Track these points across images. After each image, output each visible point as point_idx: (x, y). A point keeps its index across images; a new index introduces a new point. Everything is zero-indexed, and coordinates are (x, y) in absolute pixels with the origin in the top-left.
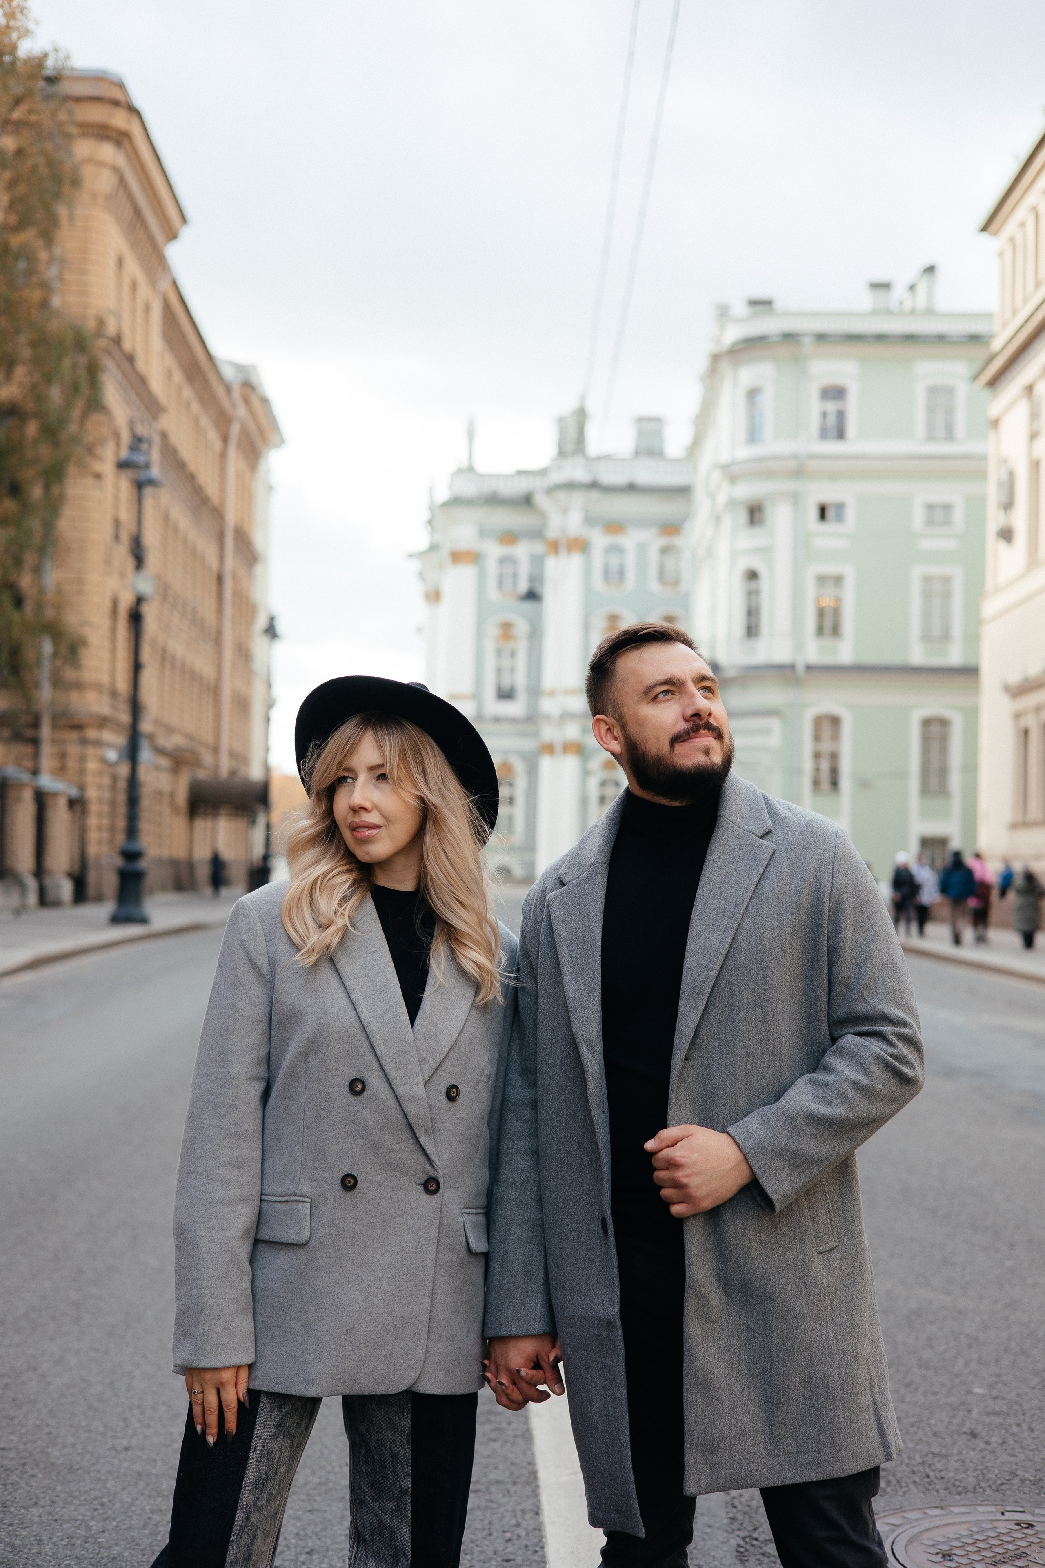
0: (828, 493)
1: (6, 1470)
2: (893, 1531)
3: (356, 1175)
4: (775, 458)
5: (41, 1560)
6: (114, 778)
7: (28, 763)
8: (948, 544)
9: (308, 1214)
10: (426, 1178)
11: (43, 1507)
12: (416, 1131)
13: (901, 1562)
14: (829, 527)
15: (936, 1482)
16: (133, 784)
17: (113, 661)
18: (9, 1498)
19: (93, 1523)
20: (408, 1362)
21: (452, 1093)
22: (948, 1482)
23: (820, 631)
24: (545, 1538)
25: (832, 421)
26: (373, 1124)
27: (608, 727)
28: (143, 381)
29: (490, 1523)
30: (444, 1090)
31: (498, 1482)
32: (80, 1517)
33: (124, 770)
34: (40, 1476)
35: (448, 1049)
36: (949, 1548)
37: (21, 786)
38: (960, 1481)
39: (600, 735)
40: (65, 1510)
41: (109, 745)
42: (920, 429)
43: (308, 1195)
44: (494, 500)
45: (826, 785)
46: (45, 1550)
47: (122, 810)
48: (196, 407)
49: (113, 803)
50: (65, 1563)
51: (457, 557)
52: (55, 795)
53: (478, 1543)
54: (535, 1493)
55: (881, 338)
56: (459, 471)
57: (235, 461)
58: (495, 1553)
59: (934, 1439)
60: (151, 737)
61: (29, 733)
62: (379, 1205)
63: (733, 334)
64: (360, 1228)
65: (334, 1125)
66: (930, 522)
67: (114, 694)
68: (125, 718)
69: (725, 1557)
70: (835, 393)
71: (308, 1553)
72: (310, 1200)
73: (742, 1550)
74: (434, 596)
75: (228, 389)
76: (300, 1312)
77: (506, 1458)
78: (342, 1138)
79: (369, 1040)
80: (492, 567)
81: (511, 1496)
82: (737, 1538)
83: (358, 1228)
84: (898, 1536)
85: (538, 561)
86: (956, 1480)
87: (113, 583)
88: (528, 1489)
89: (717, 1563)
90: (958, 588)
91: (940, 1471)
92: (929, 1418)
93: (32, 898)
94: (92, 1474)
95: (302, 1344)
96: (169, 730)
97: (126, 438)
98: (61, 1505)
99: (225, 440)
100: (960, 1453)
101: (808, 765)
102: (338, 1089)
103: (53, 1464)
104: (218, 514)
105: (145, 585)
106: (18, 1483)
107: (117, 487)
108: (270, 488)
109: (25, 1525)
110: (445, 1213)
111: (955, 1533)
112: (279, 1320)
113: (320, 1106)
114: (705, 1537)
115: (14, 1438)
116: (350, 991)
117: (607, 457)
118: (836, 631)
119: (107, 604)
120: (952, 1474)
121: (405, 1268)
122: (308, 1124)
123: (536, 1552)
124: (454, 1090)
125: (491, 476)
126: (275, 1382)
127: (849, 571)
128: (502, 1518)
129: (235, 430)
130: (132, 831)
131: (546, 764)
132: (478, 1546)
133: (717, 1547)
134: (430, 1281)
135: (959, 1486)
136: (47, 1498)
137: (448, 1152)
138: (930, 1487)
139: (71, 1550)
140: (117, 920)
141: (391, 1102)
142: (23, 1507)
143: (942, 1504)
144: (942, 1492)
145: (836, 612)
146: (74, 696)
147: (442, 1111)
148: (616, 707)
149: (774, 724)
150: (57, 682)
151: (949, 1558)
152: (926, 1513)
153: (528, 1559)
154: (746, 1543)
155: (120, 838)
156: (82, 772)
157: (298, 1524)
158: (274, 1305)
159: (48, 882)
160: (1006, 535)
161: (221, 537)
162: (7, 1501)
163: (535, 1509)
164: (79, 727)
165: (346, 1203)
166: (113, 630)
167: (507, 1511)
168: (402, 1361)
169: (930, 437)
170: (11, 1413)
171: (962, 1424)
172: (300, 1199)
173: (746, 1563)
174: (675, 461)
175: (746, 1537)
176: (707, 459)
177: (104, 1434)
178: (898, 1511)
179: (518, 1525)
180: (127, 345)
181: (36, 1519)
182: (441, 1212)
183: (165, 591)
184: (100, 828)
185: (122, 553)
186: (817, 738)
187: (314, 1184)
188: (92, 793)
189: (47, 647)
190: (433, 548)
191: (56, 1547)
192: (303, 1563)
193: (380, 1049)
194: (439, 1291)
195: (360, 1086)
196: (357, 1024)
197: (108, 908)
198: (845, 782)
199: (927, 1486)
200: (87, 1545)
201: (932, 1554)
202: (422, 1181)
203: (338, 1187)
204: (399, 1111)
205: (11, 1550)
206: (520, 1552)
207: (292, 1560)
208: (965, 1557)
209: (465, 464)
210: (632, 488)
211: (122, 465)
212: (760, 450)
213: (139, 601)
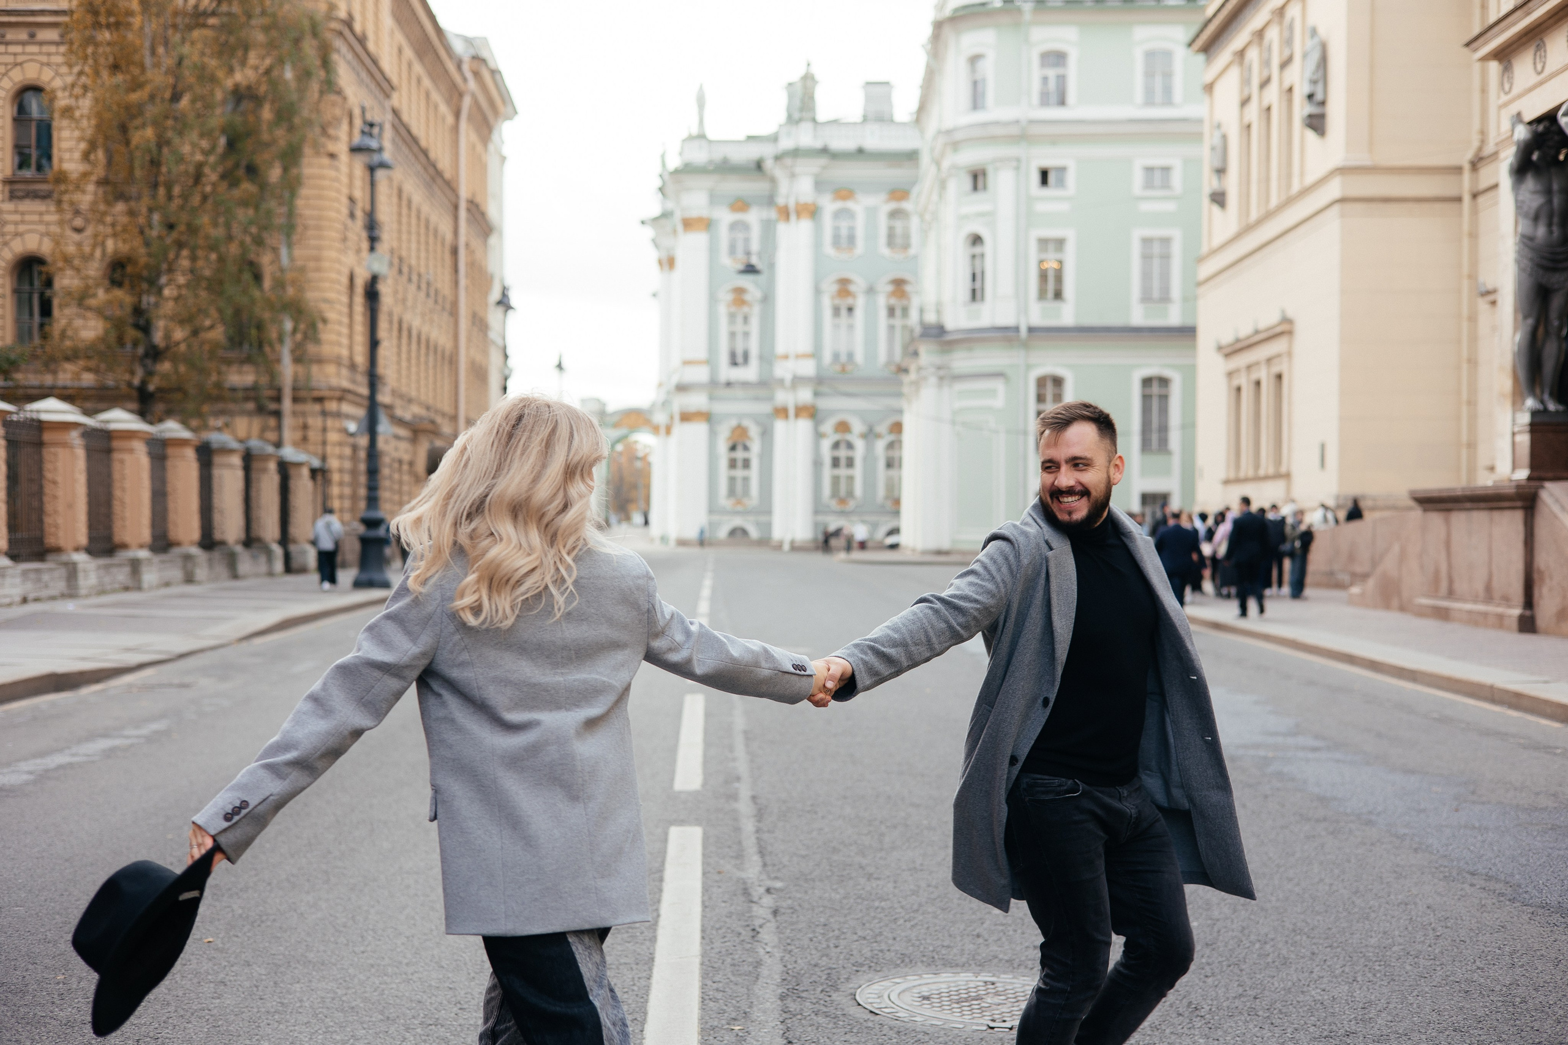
0: (1049, 157)
4: (996, 123)
6: (355, 448)
7: (272, 436)
8: (1170, 207)
11: (303, 983)
14: (1049, 193)
16: (373, 454)
17: (351, 336)
22: (946, 961)
23: (1042, 295)
25: (1052, 85)
28: (374, 61)
33: (363, 441)
36: (930, 994)
37: (264, 457)
38: (955, 961)
40: (319, 985)
41: (348, 417)
42: (1139, 95)
44: (725, 168)
47: (363, 479)
48: (427, 82)
49: (354, 472)
51: (689, 224)
52: (297, 465)
54: (650, 969)
55: (1100, 2)
56: (691, 138)
57: (467, 134)
60: (389, 407)
61: (273, 406)
66: (1149, 185)
67: (352, 367)
68: (364, 391)
70: (1056, 58)
74: (669, 263)
75: (459, 64)
77: (635, 951)
80: (723, 233)
81: (633, 971)
84: (896, 988)
85: (769, 227)
87: (349, 259)
88: (646, 967)
90: (1176, 249)
91: (943, 955)
93: (279, 566)
94: (338, 966)
96: (407, 400)
97: (358, 121)
98: (316, 982)
99: (457, 114)
103: (310, 961)
104: (451, 187)
105: (379, 264)
107: (351, 167)
108: (503, 158)
111: (938, 987)
117: (836, 123)
118: (1058, 295)
119: (345, 280)
125: (722, 143)
127: (1069, 234)
129: (467, 102)
130: (373, 500)
131: (780, 426)
135: (953, 963)
136: (306, 979)
140: (358, 585)
145: (1058, 275)
146: (315, 369)
149: (999, 385)
150: (299, 358)
155: (361, 506)
156: (323, 443)
159: (292, 548)
160: (1219, 198)
161: (454, 209)
164: (320, 400)
166: (351, 306)
169: (1149, 102)
170: (279, 935)
174: (902, 125)
176: (932, 125)
177: (347, 945)
180: (358, 27)
183: (400, 265)
184: (341, 496)
185: (358, 227)
186: (1040, 399)
188: (333, 463)
189: (288, 324)
190: (666, 215)
197: (350, 574)
201: (916, 997)
209: (695, 131)
210: (860, 154)
211: (355, 150)
212: (979, 117)
213: (374, 280)
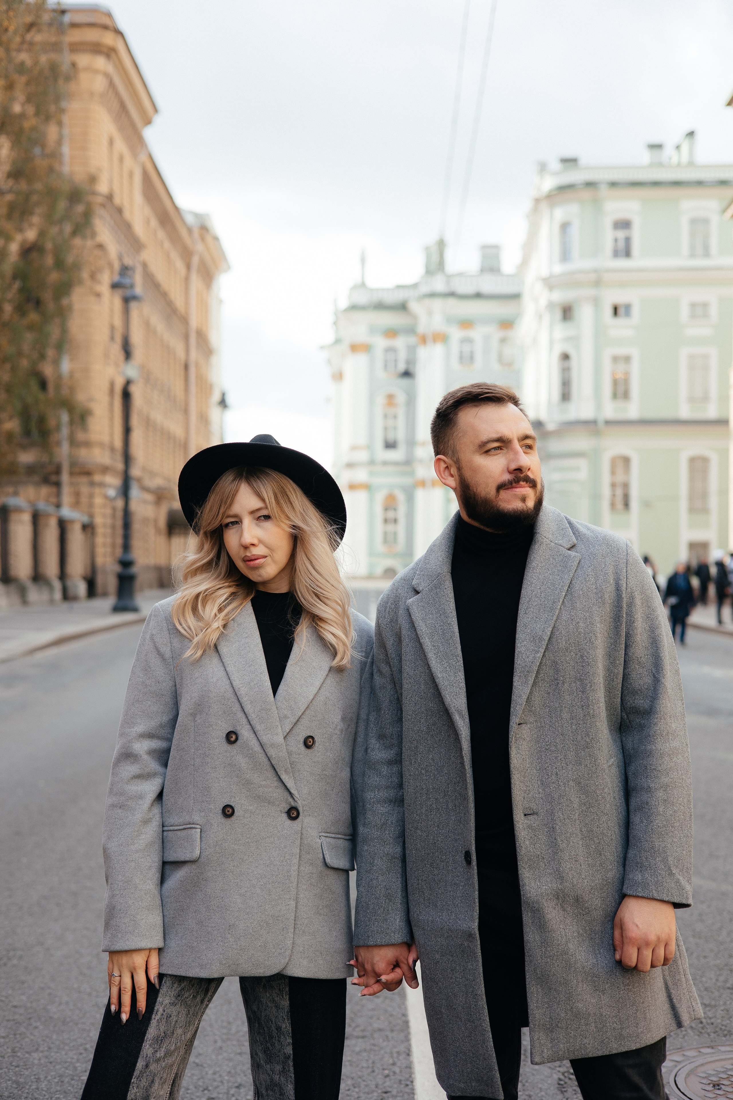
0: (620, 297)
1: (16, 1023)
2: (676, 1066)
3: (233, 806)
4: (581, 271)
5: (38, 1094)
6: (114, 509)
7: (53, 500)
8: (707, 332)
9: (199, 837)
10: (289, 807)
11: (42, 1052)
12: (278, 770)
13: (682, 1091)
14: (620, 321)
15: (708, 1026)
16: (127, 513)
17: (112, 426)
18: (18, 1045)
19: (78, 1065)
20: (279, 951)
21: (309, 743)
22: (717, 1027)
23: (615, 396)
24: (414, 1074)
25: (621, 244)
26: (245, 765)
27: (446, 465)
28: (128, 227)
29: (373, 1062)
30: (302, 740)
31: (380, 1030)
32: (69, 1060)
33: (120, 504)
34: (41, 1027)
35: (305, 708)
36: (718, 1079)
37: (48, 515)
38: (726, 1026)
39: (439, 471)
40: (58, 1054)
41: (110, 486)
42: (686, 250)
43: (198, 822)
44: (380, 306)
45: (620, 505)
46: (41, 1087)
47: (120, 531)
48: (167, 244)
49: (113, 527)
50: (56, 1096)
51: (355, 348)
52: (72, 522)
53: (364, 1078)
54: (407, 1039)
55: (656, 184)
56: (355, 287)
57: (196, 282)
58: (377, 1086)
59: (705, 993)
60: (139, 480)
61: (53, 478)
62: (252, 829)
63: (549, 184)
64: (238, 847)
65: (215, 768)
66: (693, 316)
67: (112, 449)
68: (120, 466)
69: (549, 1088)
70: (624, 225)
71: (238, 1087)
72: (200, 826)
73: (562, 1083)
74: (338, 376)
75: (190, 230)
76: (195, 912)
77: (386, 1011)
78: (222, 777)
79: (239, 701)
80: (379, 355)
81: (389, 1041)
82: (558, 1073)
83: (236, 847)
84: (680, 1070)
85: (412, 350)
86: (723, 1025)
87: (111, 371)
88: (402, 1035)
89: (543, 1093)
90: (714, 363)
91: (710, 1018)
92: (701, 977)
93: (58, 595)
94: (80, 1026)
95: (197, 938)
96: (153, 474)
97: (117, 266)
98: (55, 1050)
99: (188, 267)
100: (725, 1004)
101: (606, 492)
102: (218, 740)
103: (51, 1018)
104: (185, 320)
105: (131, 371)
106: (24, 1033)
107: (111, 302)
108: (221, 301)
109: (28, 1067)
110: (305, 835)
111: (723, 1067)
112: (181, 919)
113: (205, 753)
114: (534, 1072)
115: (24, 998)
116: (226, 665)
117: (461, 275)
118: (626, 395)
119: (106, 386)
120: (719, 1021)
121: (274, 877)
122: (197, 768)
123: (407, 1085)
124: (310, 740)
125: (378, 290)
126: (177, 967)
127: (635, 352)
128: (381, 1059)
129: (195, 260)
130: (126, 547)
131: (420, 494)
132: (364, 1081)
133: (543, 1080)
134: (294, 887)
135: (725, 1030)
136: (46, 1045)
137: (306, 787)
138: (703, 1031)
139: (61, 1086)
140: (117, 609)
141: (257, 748)
142: (27, 1052)
143: (712, 1044)
144: (712, 1035)
145: (626, 381)
146: (84, 452)
147: (301, 756)
148: (454, 452)
149: (583, 463)
150: (73, 442)
151: (718, 1087)
152: (700, 1052)
153: (401, 1091)
154: (565, 1077)
155: (119, 552)
156: (91, 505)
157: (231, 1064)
158: (177, 908)
159: (69, 583)
161: (186, 338)
162: (15, 1047)
163: (407, 1052)
164: (88, 473)
165: (227, 828)
166: (111, 405)
167: (386, 1053)
168: (274, 950)
169: (693, 255)
170: (23, 978)
171: (726, 981)
172: (193, 826)
173: (565, 1093)
174: (508, 276)
175: (565, 1072)
176: (532, 274)
177: (90, 994)
178: (679, 1050)
179: (394, 1064)
180: (117, 200)
181: (36, 1062)
182: (302, 834)
183: (148, 377)
184: (104, 545)
185: (116, 349)
186: (613, 473)
187: (203, 814)
188: (98, 520)
189: (65, 417)
190: (338, 341)
191: (50, 1084)
192: (233, 1095)
193: (248, 708)
194: (302, 896)
195: (234, 737)
196: (230, 690)
197: (110, 601)
198: (634, 504)
199: (701, 1030)
200: (73, 1082)
201: (706, 1084)
202: (286, 810)
203: (220, 816)
204: (264, 756)
205: (16, 1087)
206: (396, 1086)
207: (225, 1093)
208: (730, 1086)
209: (359, 281)
210: (478, 296)
211: (115, 286)
212: (569, 267)
213: (128, 383)
